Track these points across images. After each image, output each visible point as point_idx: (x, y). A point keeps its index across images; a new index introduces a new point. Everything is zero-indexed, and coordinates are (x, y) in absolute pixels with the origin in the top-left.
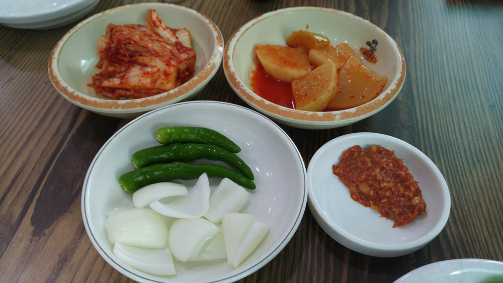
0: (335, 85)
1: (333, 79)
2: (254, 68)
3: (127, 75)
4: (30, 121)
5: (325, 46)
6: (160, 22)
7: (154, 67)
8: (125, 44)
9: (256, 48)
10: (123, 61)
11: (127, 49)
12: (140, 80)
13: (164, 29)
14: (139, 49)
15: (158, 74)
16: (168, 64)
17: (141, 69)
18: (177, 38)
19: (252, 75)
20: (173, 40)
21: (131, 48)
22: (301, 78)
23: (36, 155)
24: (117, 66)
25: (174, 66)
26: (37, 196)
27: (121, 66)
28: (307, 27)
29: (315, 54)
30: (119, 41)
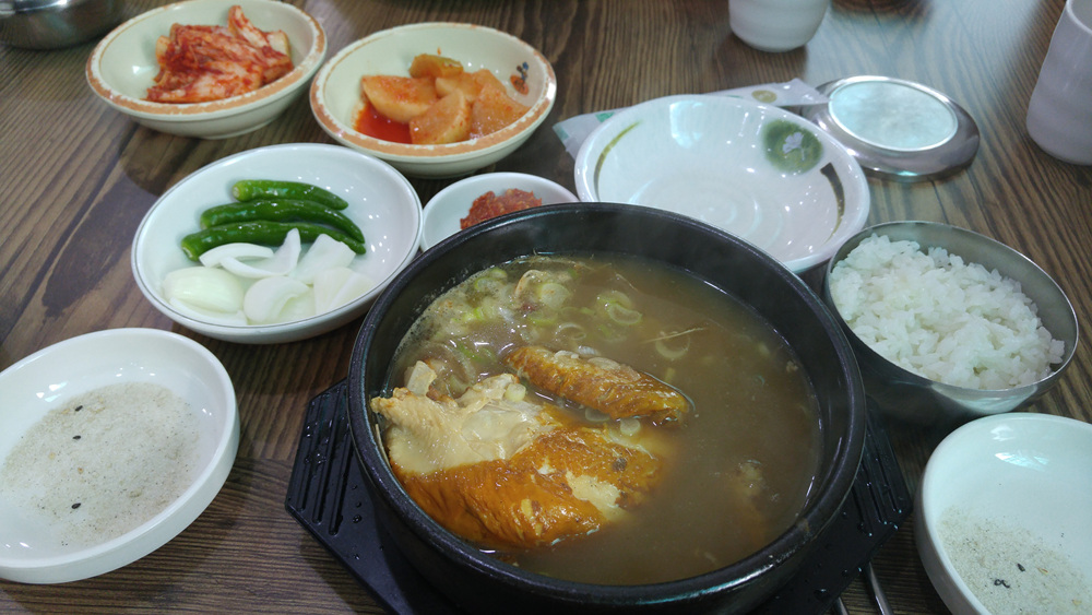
0: (463, 119)
1: (461, 113)
2: (361, 106)
3: (195, 86)
4: (31, 189)
5: (457, 74)
6: (246, 21)
7: (230, 74)
8: (193, 46)
9: (364, 80)
10: (190, 68)
11: (196, 53)
12: (211, 91)
13: (251, 30)
14: (212, 52)
15: (236, 82)
16: (249, 70)
17: (214, 77)
18: (268, 41)
19: (357, 117)
20: (262, 43)
21: (201, 50)
22: (423, 116)
23: (45, 228)
24: (183, 75)
25: (256, 72)
26: (49, 274)
27: (187, 75)
28: (439, 52)
29: (441, 83)
30: (185, 41)
